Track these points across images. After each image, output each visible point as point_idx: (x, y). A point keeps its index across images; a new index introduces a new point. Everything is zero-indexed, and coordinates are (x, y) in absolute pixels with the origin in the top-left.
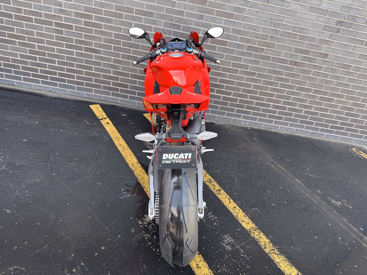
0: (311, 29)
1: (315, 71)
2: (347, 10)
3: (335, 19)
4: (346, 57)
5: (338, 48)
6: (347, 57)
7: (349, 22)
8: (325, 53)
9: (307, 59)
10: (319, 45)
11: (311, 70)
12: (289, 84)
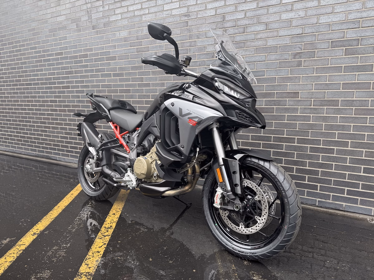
0: (266, 70)
1: (289, 114)
2: (299, 40)
3: (289, 52)
4: (324, 91)
5: (308, 83)
6: (326, 91)
7: (308, 51)
8: (292, 91)
9: (273, 102)
10: (281, 84)
11: (283, 114)
12: (262, 135)
